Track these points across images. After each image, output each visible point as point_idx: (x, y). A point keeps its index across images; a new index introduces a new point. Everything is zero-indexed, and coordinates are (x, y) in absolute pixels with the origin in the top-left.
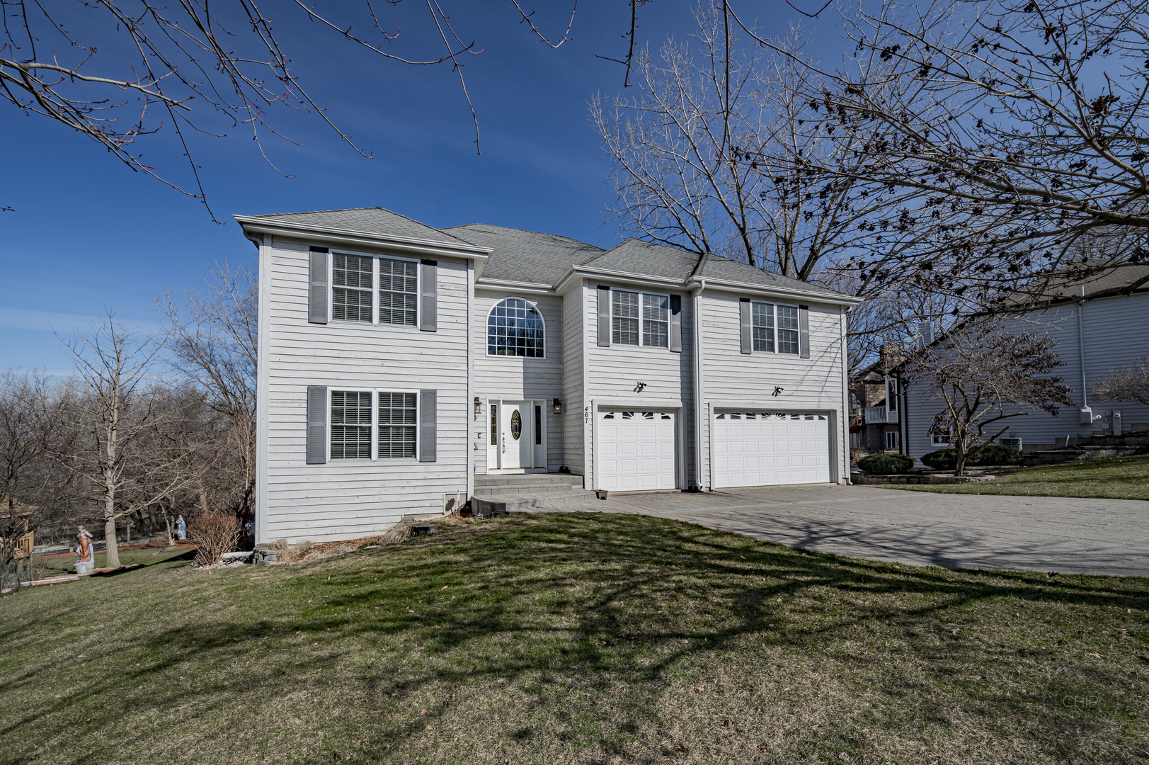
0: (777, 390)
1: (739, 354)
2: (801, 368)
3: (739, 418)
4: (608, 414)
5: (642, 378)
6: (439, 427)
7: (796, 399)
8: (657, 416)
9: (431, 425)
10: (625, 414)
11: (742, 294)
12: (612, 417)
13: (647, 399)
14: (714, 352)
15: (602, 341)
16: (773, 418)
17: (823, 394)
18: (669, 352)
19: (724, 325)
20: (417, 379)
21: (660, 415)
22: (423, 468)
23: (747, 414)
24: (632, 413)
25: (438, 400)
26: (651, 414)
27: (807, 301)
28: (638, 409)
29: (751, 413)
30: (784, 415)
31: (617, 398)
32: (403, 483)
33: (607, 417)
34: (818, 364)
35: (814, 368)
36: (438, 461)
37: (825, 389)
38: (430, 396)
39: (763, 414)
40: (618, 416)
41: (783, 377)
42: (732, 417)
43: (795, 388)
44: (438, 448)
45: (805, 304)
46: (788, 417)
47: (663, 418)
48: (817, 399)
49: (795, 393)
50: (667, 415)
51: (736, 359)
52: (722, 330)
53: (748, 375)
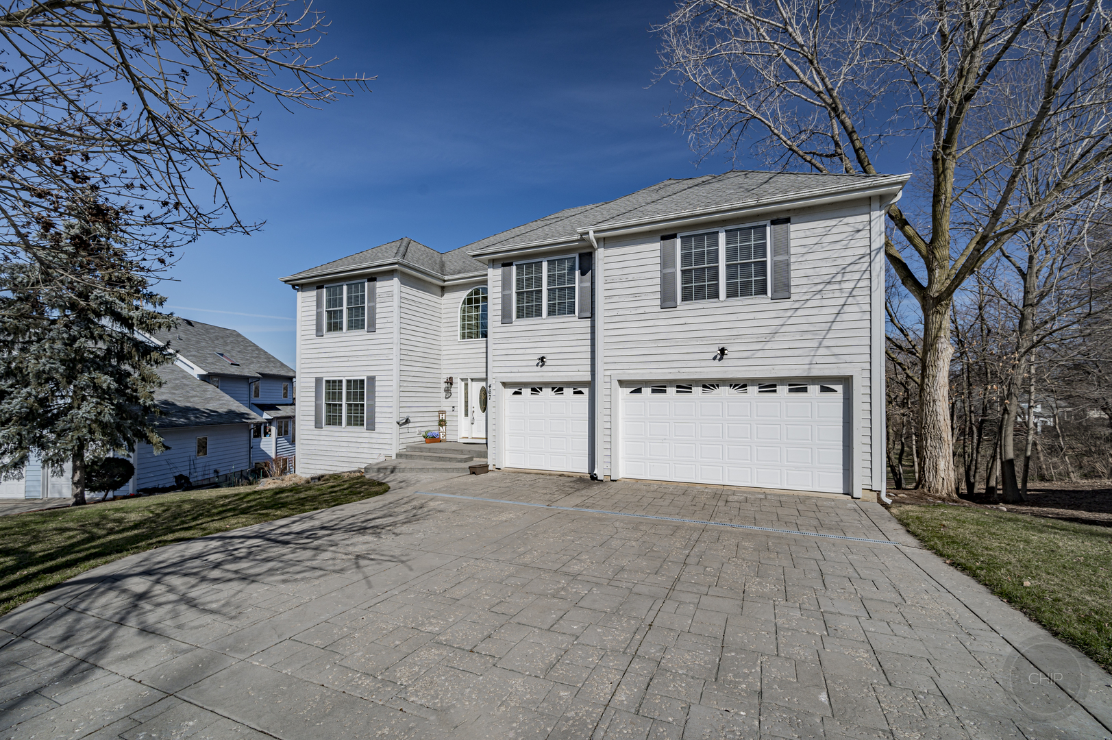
0: (722, 351)
1: (659, 309)
2: (773, 314)
3: (664, 392)
4: (517, 390)
5: (542, 352)
6: (377, 404)
7: (760, 362)
8: (568, 391)
9: (372, 403)
10: (533, 390)
11: (666, 229)
12: (520, 393)
13: (551, 374)
14: (621, 312)
15: (506, 318)
16: (724, 391)
17: (822, 351)
18: (577, 319)
19: (636, 276)
20: (365, 368)
21: (572, 390)
22: (368, 434)
23: (678, 387)
24: (541, 389)
25: (377, 384)
26: (561, 389)
27: (788, 210)
28: (547, 384)
29: (684, 387)
30: (745, 386)
31: (519, 374)
32: (358, 445)
33: (516, 393)
34: (809, 304)
35: (799, 312)
36: (377, 430)
37: (826, 343)
38: (372, 379)
39: (704, 386)
40: (527, 392)
41: (734, 332)
42: (654, 391)
43: (759, 346)
44: (377, 420)
45: (782, 216)
46: (753, 390)
47: (575, 393)
48: (807, 360)
49: (760, 354)
50: (579, 389)
51: (654, 316)
52: (632, 284)
53: (671, 335)
